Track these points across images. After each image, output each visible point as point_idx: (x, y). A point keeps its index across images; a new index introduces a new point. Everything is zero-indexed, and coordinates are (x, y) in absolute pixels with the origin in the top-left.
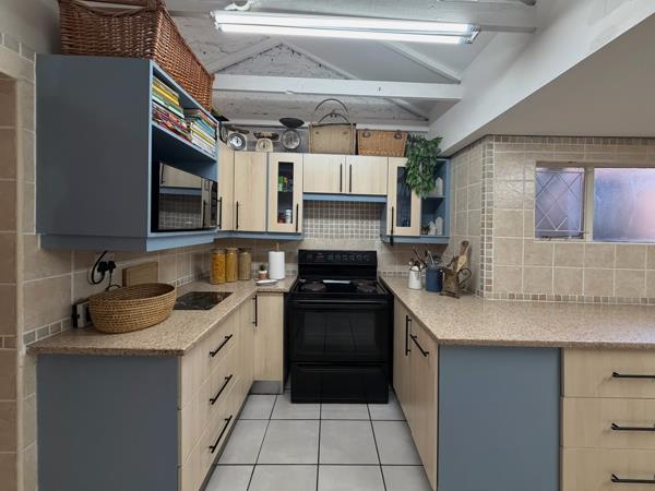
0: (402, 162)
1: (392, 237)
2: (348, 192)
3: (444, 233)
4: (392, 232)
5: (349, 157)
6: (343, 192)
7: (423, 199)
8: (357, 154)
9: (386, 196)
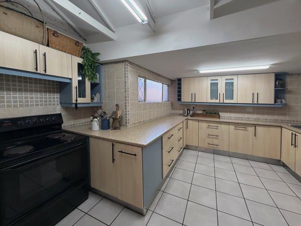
0: (80, 60)
1: (76, 104)
2: (43, 72)
3: (100, 101)
4: (77, 100)
5: (41, 46)
6: (38, 72)
7: (91, 83)
8: (48, 45)
9: (71, 79)
